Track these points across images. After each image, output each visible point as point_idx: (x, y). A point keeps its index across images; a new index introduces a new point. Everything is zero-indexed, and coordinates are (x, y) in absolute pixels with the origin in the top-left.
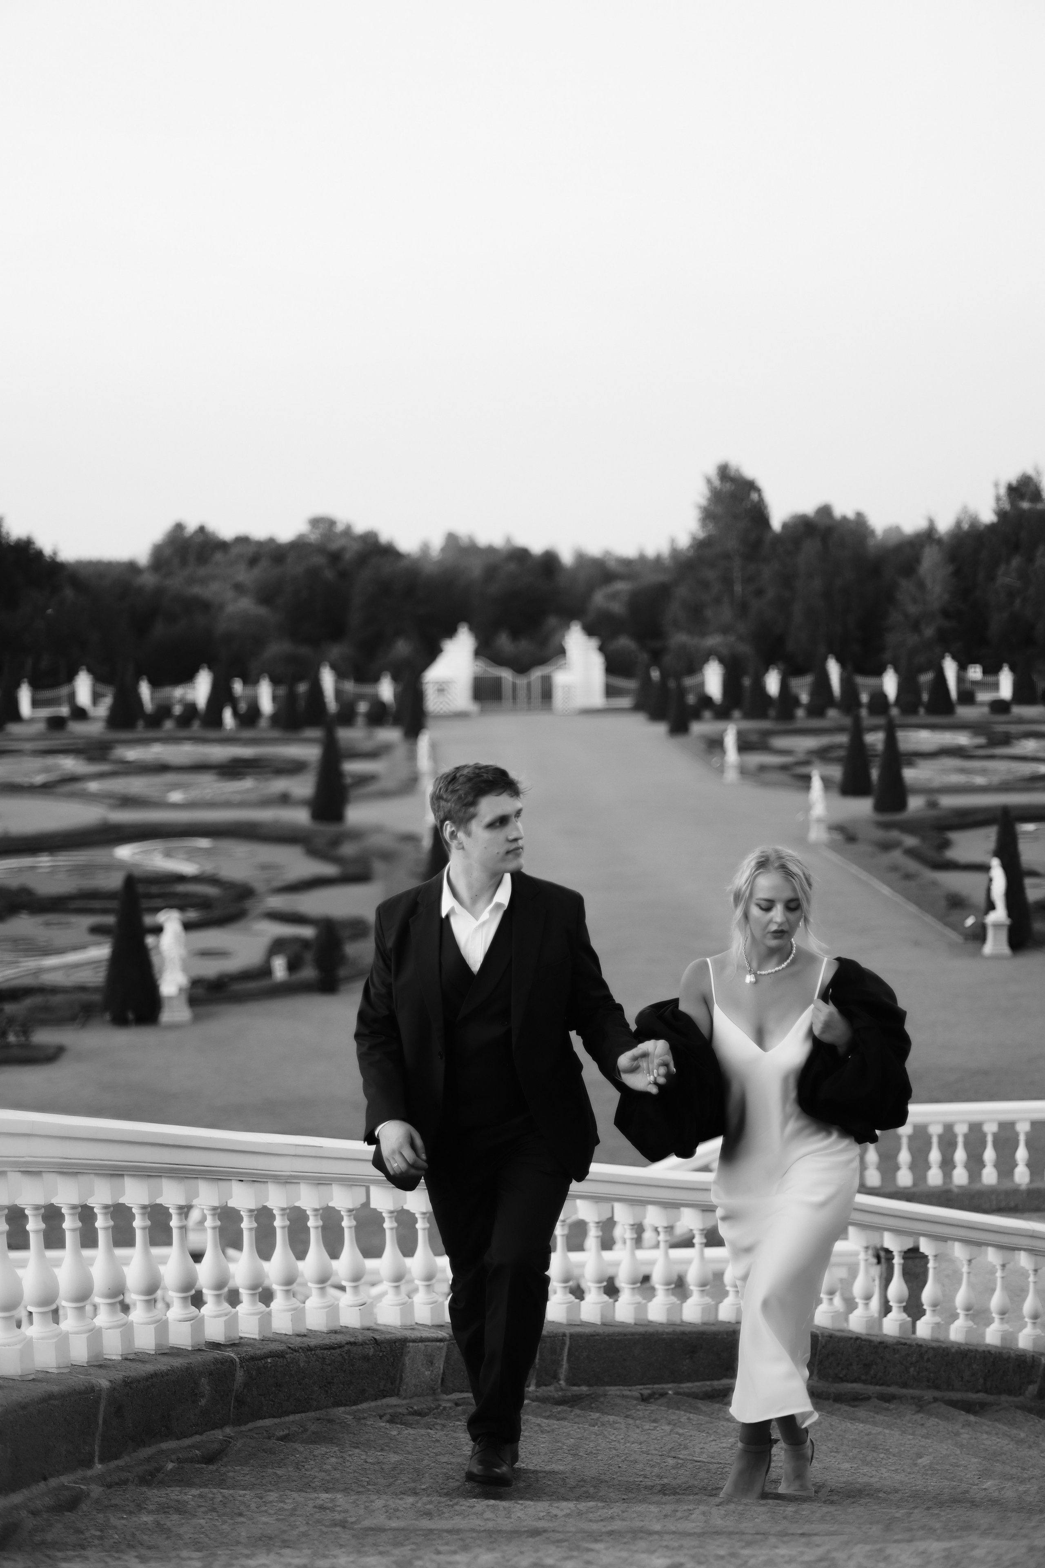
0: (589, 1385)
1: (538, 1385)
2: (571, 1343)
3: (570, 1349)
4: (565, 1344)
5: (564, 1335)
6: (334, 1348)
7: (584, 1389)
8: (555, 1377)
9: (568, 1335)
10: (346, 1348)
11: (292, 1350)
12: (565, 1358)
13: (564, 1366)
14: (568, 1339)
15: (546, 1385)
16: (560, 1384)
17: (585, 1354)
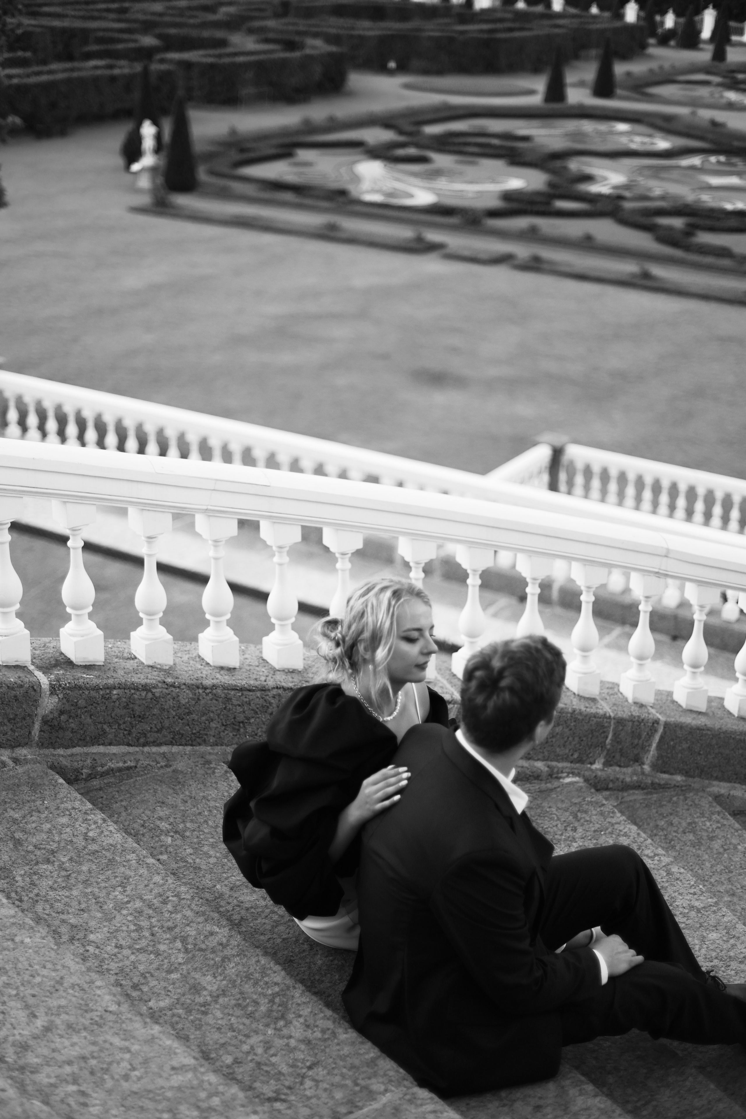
0: (687, 774)
1: (607, 764)
2: (665, 732)
3: (662, 738)
4: (656, 731)
5: (657, 722)
6: (253, 691)
7: (679, 778)
8: (638, 760)
9: (662, 723)
10: (275, 692)
11: (167, 685)
12: (654, 745)
13: (651, 753)
14: (662, 728)
15: (620, 766)
16: (642, 769)
17: (685, 746)
